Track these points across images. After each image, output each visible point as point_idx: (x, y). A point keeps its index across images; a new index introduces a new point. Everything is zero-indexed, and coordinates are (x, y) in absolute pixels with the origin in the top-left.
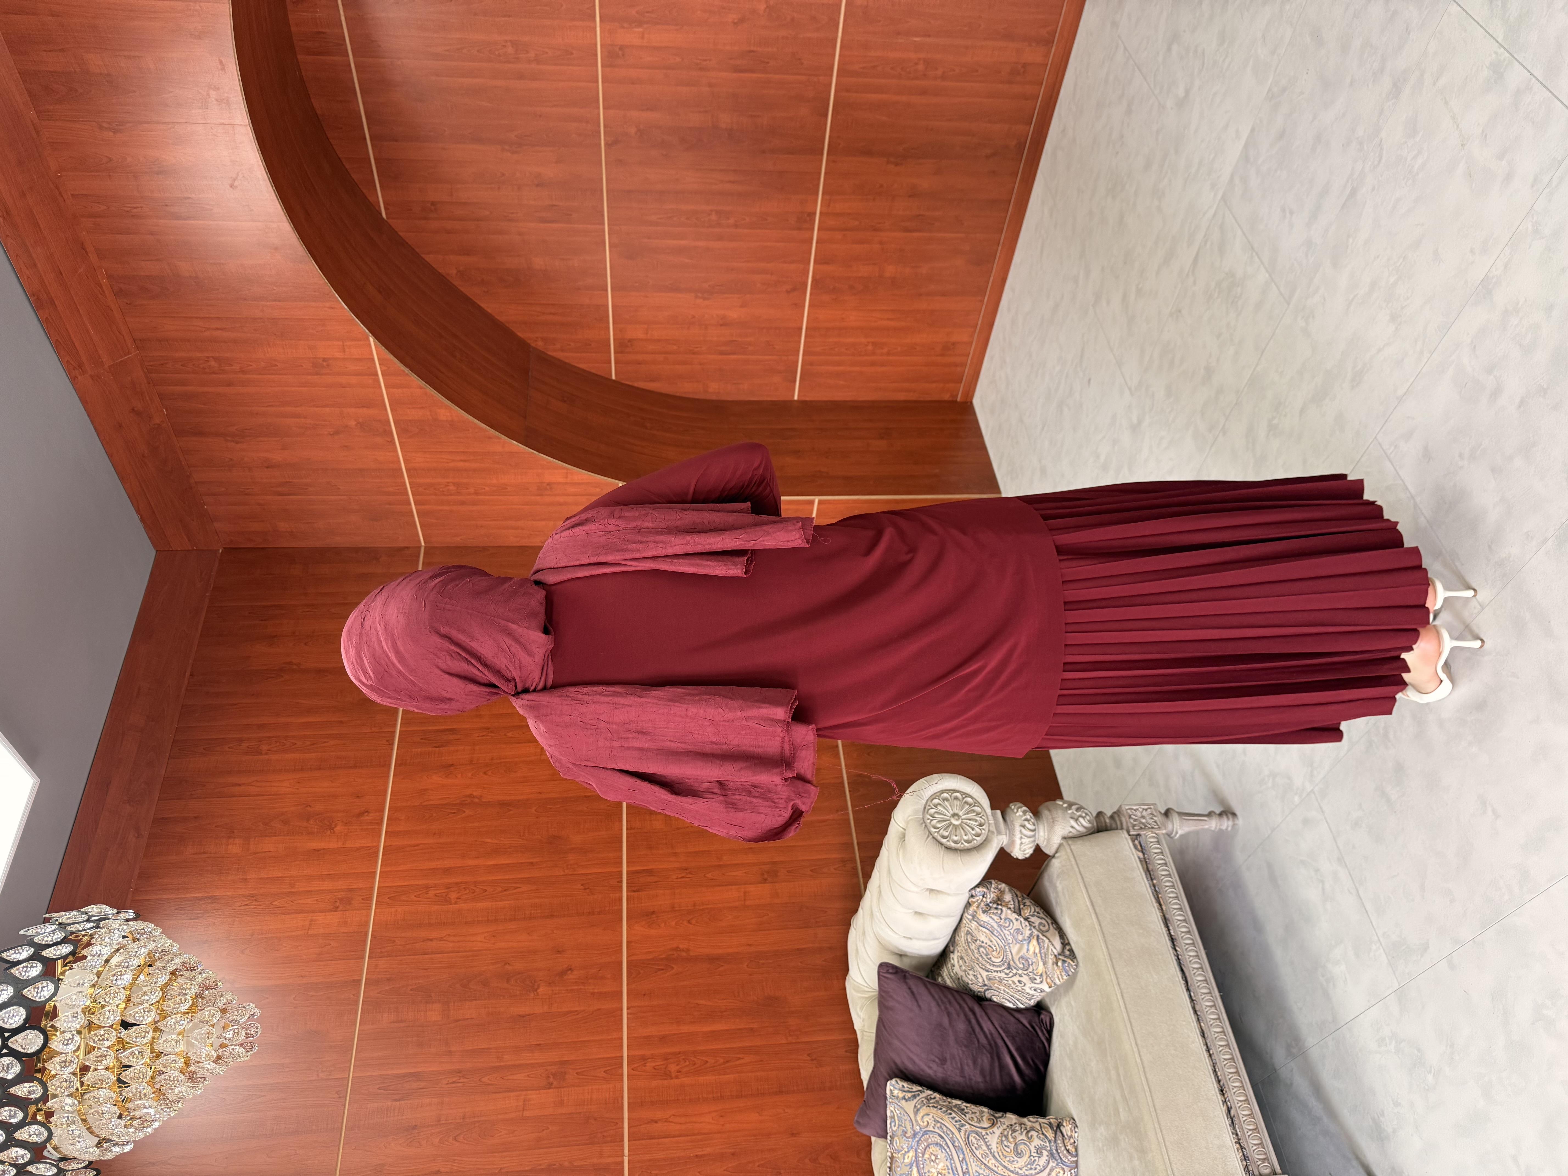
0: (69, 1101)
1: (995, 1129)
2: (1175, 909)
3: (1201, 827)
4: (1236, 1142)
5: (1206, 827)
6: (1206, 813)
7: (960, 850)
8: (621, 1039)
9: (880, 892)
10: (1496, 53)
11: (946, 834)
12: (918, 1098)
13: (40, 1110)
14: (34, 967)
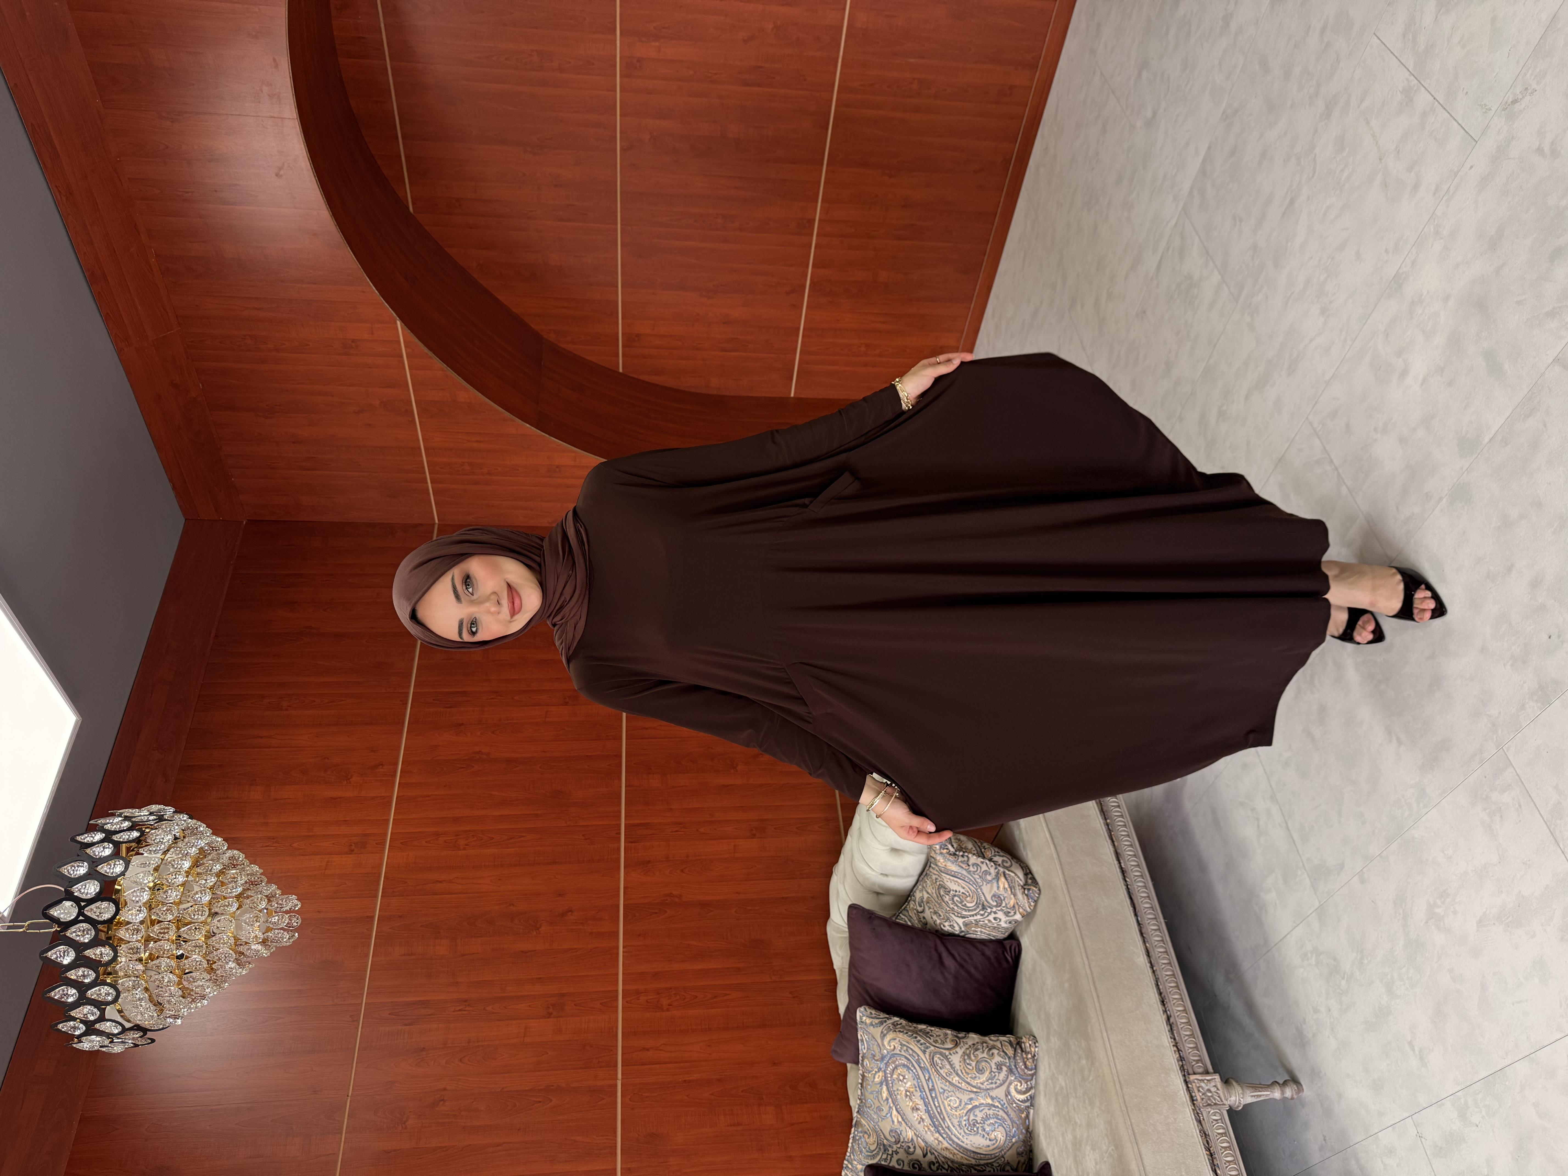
1: (958, 1048)
2: (1126, 845)
4: (1173, 1046)
8: (617, 974)
10: (1407, 80)
12: (885, 1024)
13: (110, 974)
14: (107, 848)
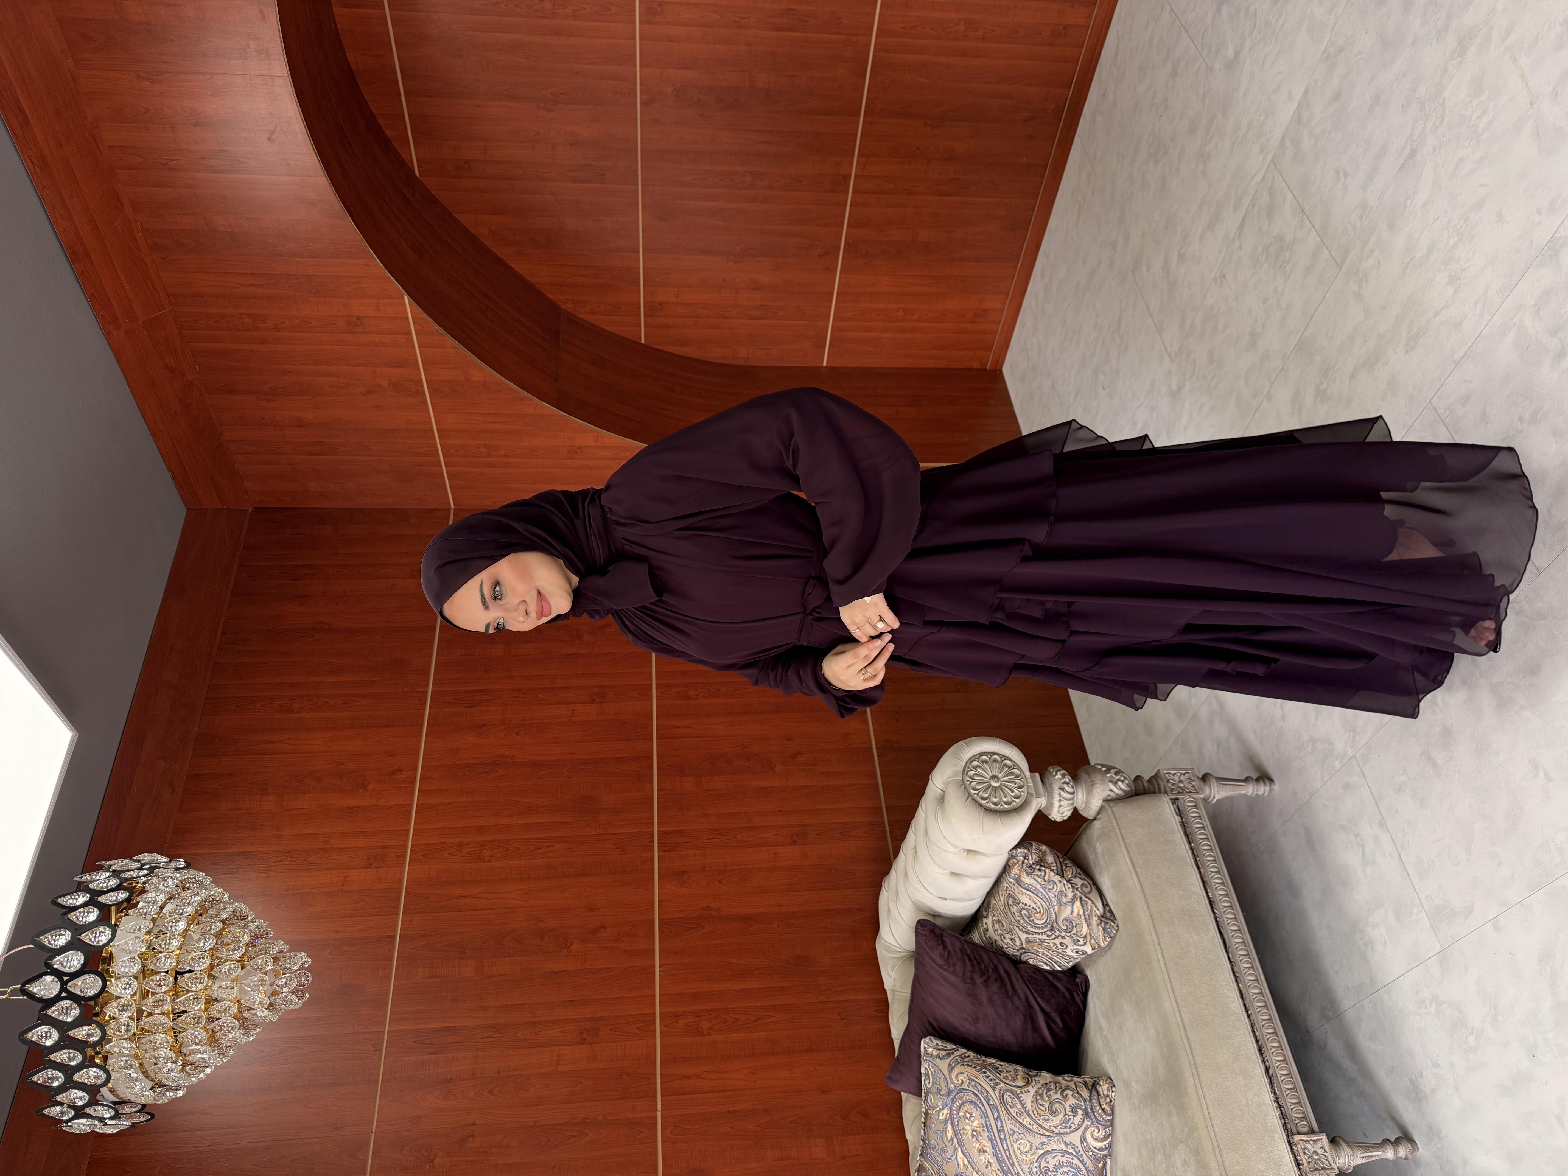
0: (126, 1044)
1: (1030, 1088)
2: (1213, 872)
3: (1238, 792)
4: (1274, 1101)
5: (1244, 792)
6: (1243, 778)
7: (1000, 812)
8: (654, 996)
9: (916, 853)
11: (986, 795)
12: (952, 1057)
13: (99, 1053)
14: (91, 912)
